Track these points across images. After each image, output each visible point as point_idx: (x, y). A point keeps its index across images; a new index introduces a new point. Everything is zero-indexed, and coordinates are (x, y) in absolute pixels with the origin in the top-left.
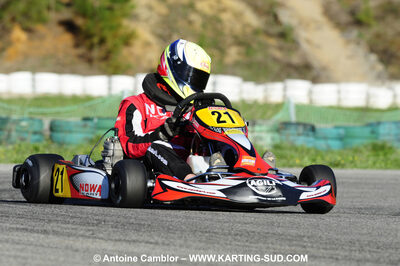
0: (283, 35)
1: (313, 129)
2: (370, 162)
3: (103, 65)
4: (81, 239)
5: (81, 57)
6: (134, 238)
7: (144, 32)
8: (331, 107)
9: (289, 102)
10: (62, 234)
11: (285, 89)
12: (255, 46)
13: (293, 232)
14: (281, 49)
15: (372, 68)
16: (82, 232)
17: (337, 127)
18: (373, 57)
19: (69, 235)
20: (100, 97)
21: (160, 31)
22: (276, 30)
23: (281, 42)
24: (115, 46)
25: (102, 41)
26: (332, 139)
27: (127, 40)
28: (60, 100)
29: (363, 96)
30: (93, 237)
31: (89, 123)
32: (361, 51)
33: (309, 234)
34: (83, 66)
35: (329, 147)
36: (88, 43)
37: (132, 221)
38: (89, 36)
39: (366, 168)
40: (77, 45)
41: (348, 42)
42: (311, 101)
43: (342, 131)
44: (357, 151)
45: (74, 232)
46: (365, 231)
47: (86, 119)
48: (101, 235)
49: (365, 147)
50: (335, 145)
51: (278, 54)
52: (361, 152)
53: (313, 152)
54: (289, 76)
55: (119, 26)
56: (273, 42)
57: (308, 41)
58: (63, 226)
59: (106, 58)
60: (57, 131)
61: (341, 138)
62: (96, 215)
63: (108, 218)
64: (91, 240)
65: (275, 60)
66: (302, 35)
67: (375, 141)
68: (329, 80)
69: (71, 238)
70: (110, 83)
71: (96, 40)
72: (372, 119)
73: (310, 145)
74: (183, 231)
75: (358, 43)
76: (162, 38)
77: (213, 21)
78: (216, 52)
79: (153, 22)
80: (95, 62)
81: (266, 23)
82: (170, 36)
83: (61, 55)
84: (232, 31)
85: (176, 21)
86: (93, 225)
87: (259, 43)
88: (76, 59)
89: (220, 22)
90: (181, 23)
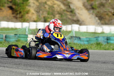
0: (71, 12)
1: (80, 38)
2: (96, 48)
3: (20, 19)
4: (14, 69)
6: (29, 69)
7: (32, 10)
8: (85, 32)
9: (73, 31)
10: (9, 67)
11: (72, 27)
12: (63, 14)
13: (74, 67)
14: (71, 15)
15: (97, 21)
16: (14, 67)
17: (86, 38)
18: (97, 18)
19: (11, 68)
20: (19, 28)
21: (37, 10)
22: (69, 10)
23: (71, 14)
24: (24, 14)
25: (20, 12)
26: (85, 41)
28: (8, 29)
29: (94, 29)
30: (18, 68)
31: (16, 36)
32: (94, 16)
33: (79, 68)
34: (15, 20)
35: (84, 43)
36: (16, 13)
37: (29, 64)
38: (17, 11)
39: (95, 50)
40: (13, 14)
41: (90, 14)
42: (79, 30)
43: (88, 39)
44: (92, 45)
45: (12, 67)
46: (95, 68)
47: (15, 35)
48: (20, 68)
49: (95, 44)
50: (86, 43)
51: (70, 17)
52: (93, 45)
53: (80, 45)
54: (73, 23)
55: (25, 8)
56: (68, 13)
57: (79, 13)
58: (9, 65)
59: (22, 17)
60: (7, 38)
61: (88, 41)
62: (19, 62)
63: (22, 63)
64: (17, 69)
65: (69, 18)
66: (77, 12)
67: (97, 42)
68: (84, 25)
69: (12, 69)
70: (22, 24)
71: (18, 12)
72: (96, 36)
73: (79, 43)
74: (43, 67)
75: (93, 14)
76: (38, 12)
77: (52, 7)
78: (52, 16)
79: (34, 7)
80: (18, 19)
81: (67, 8)
82: (39, 11)
83: (8, 16)
84: (57, 10)
85: (41, 7)
86: (18, 65)
87: (65, 14)
88: (13, 18)
89: (54, 7)
90: (43, 8)
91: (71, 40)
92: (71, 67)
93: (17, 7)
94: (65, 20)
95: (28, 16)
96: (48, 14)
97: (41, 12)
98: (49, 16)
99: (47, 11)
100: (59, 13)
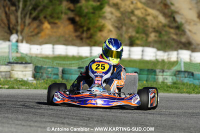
1: (193, 74)
3: (88, 41)
5: (77, 37)
7: (109, 25)
9: (181, 61)
10: (71, 125)
11: (178, 54)
12: (163, 33)
14: (176, 34)
16: (81, 124)
21: (116, 25)
22: (174, 25)
23: (177, 31)
24: (95, 32)
25: (89, 29)
27: (101, 29)
28: (67, 58)
30: (87, 126)
34: (78, 41)
36: (81, 30)
38: (82, 27)
40: (76, 31)
42: (191, 60)
47: (80, 68)
51: (175, 37)
53: (192, 86)
54: (181, 49)
55: (98, 21)
56: (172, 31)
57: (190, 31)
59: (91, 37)
60: (66, 74)
63: (93, 117)
65: (173, 39)
66: (187, 27)
70: (91, 50)
71: (85, 28)
73: (191, 83)
76: (118, 28)
77: (143, 20)
78: (144, 36)
79: (112, 20)
80: (84, 40)
81: (169, 21)
82: (121, 27)
83: (67, 36)
84: (152, 25)
85: (124, 20)
86: (86, 120)
87: (166, 31)
88: (75, 38)
89: (146, 20)
90: (127, 21)
91: (178, 78)
93: (82, 20)
94: (166, 42)
95: (102, 36)
96: (137, 32)
97: (124, 28)
98: (137, 35)
99: (134, 27)
100: (156, 30)
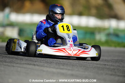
92: (108, 67)
